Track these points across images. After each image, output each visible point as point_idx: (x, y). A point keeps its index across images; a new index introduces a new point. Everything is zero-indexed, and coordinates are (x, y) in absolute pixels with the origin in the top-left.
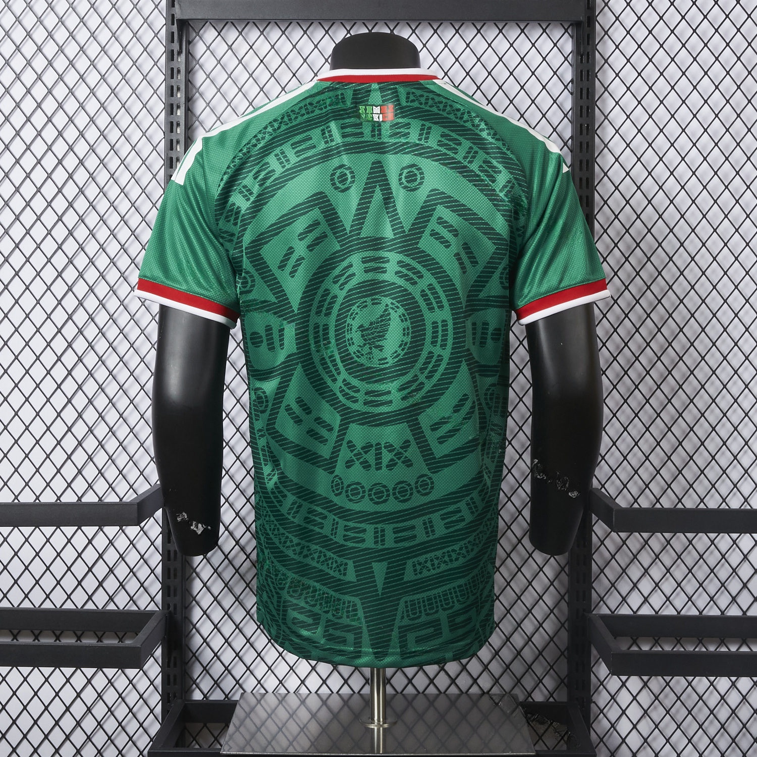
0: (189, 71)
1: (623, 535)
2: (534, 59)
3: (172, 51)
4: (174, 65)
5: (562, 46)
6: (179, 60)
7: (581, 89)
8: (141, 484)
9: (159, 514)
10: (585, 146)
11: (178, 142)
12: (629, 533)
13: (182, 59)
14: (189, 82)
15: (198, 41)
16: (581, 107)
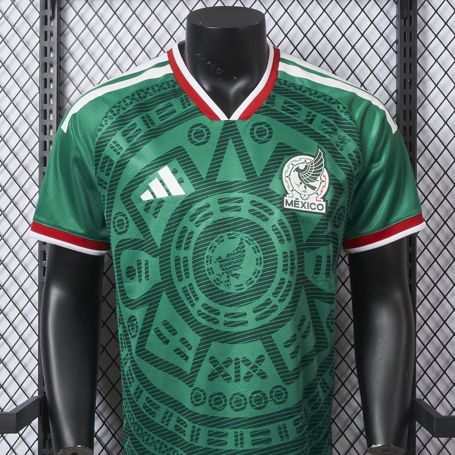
0: (61, 34)
1: (443, 440)
2: (363, 22)
3: (46, 17)
4: (48, 28)
5: (388, 11)
6: (52, 24)
7: (405, 49)
8: (20, 397)
9: (35, 422)
10: (408, 98)
11: (51, 96)
12: (448, 438)
13: (54, 23)
14: (60, 44)
15: (68, 8)
16: (405, 65)
